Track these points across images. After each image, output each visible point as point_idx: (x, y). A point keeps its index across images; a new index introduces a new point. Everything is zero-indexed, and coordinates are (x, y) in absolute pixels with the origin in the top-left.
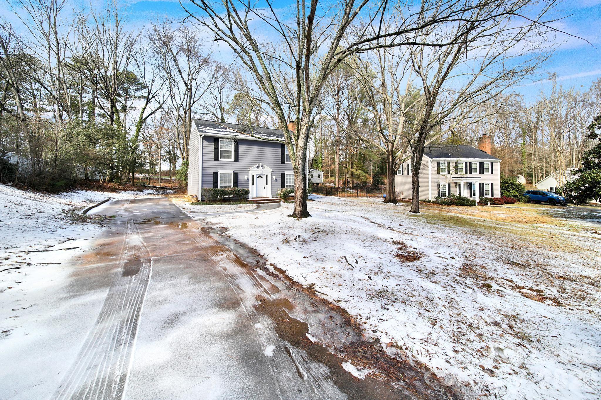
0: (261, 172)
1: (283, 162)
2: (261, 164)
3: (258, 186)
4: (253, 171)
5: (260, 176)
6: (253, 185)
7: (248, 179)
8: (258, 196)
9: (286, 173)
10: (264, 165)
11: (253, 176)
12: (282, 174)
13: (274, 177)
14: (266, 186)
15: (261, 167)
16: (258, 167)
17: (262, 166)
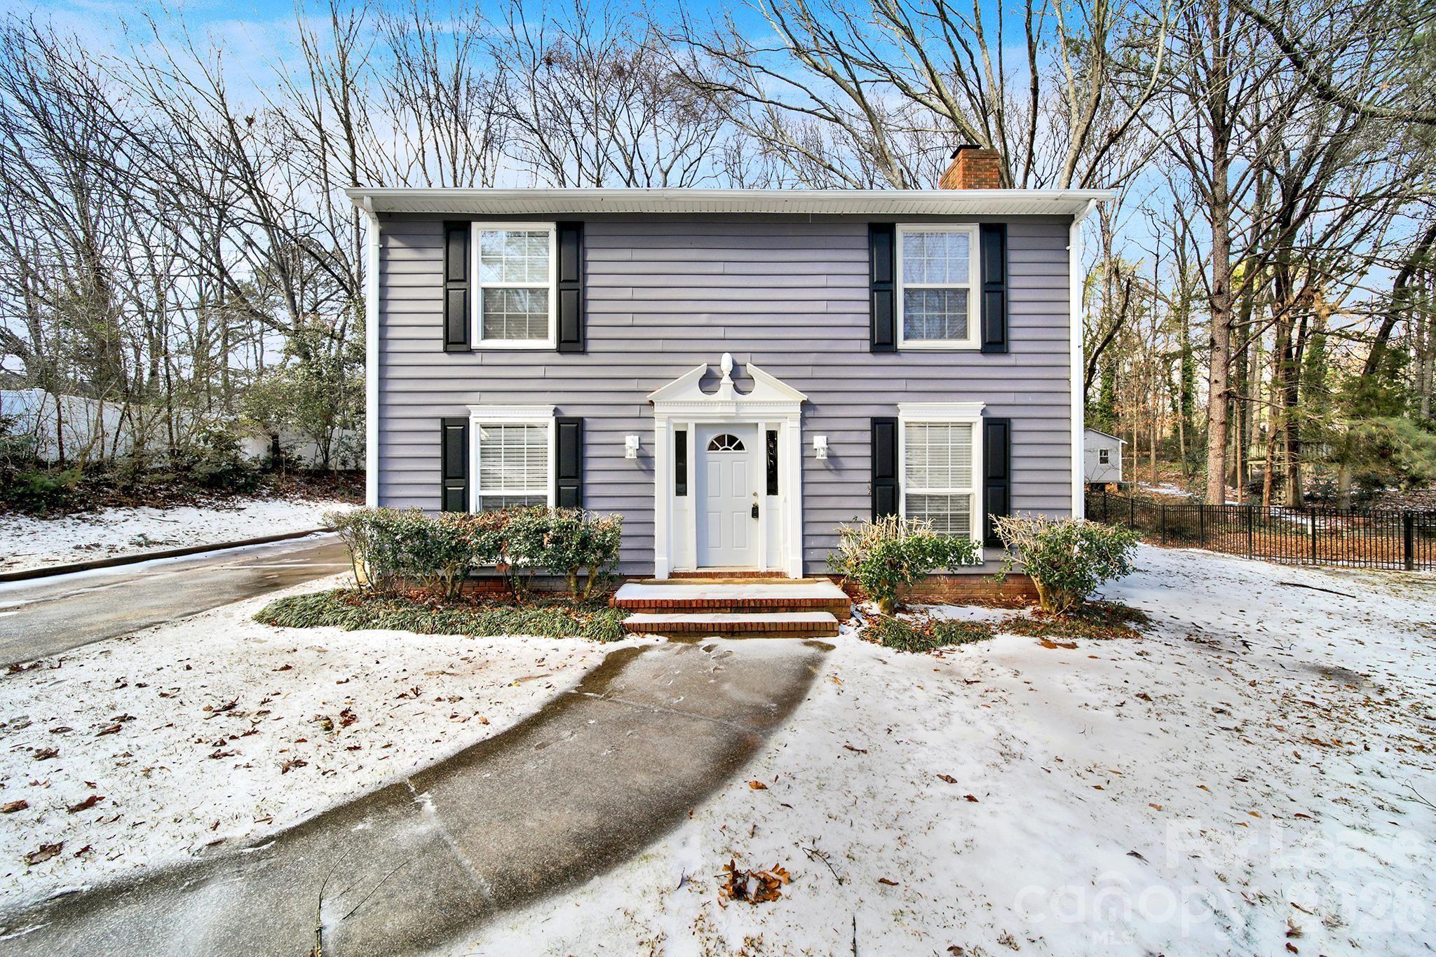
0: (732, 410)
1: (883, 342)
2: (726, 363)
3: (712, 503)
4: (680, 405)
5: (729, 442)
6: (681, 491)
7: (645, 460)
8: (719, 561)
9: (908, 413)
10: (751, 369)
11: (681, 437)
12: (876, 421)
13: (819, 442)
14: (763, 499)
15: (726, 381)
16: (708, 381)
17: (735, 374)
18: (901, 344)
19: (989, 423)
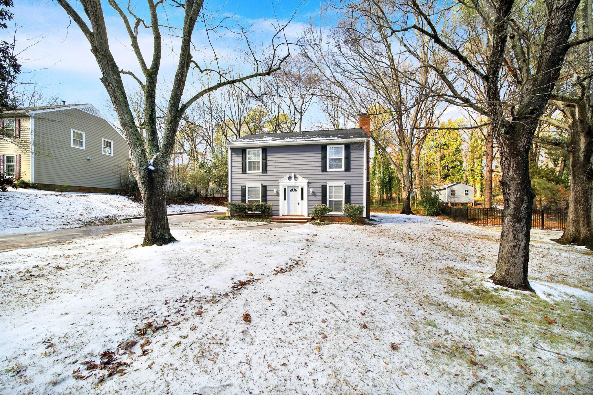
0: (294, 184)
1: (324, 169)
2: (293, 175)
3: (291, 202)
4: (284, 183)
5: (294, 190)
6: (285, 199)
7: (278, 194)
8: (292, 213)
9: (329, 184)
10: (298, 176)
11: (285, 189)
12: (322, 186)
13: (311, 190)
14: (300, 201)
15: (293, 178)
16: (290, 178)
17: (295, 177)
18: (328, 170)
19: (346, 186)
